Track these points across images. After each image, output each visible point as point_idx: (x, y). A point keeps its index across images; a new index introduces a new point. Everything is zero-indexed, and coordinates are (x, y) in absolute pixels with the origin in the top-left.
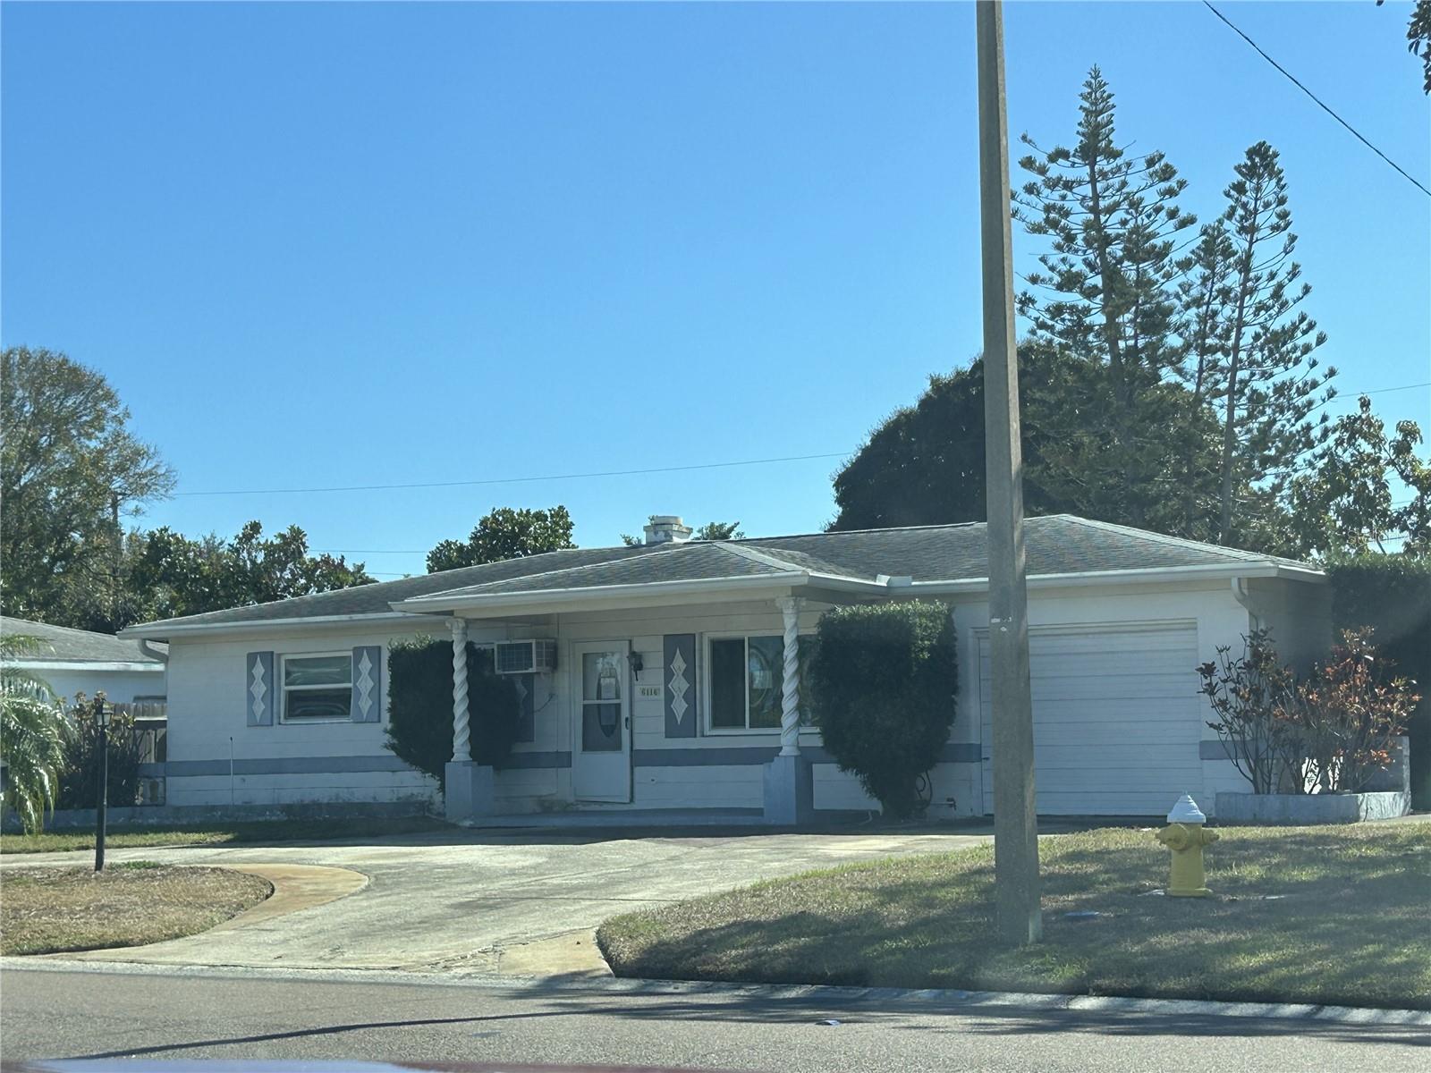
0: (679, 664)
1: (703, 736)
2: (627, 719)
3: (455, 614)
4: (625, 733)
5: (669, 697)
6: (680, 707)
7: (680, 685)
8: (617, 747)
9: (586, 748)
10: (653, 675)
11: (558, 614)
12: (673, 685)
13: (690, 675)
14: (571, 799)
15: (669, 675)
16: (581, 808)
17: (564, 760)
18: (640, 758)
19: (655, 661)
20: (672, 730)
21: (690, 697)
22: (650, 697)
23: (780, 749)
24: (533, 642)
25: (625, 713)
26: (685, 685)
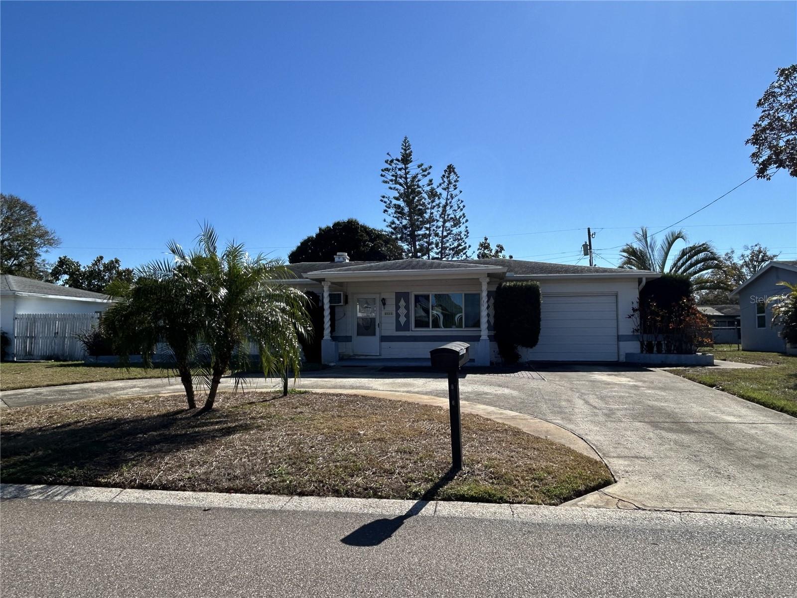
0: (402, 303)
1: (412, 331)
2: (378, 324)
3: (326, 280)
4: (377, 329)
5: (398, 316)
6: (403, 320)
7: (402, 311)
8: (374, 334)
9: (358, 334)
10: (391, 307)
11: (347, 282)
12: (400, 311)
13: (407, 307)
14: (351, 354)
15: (398, 307)
16: (357, 357)
17: (348, 339)
18: (384, 339)
19: (391, 301)
20: (399, 327)
21: (407, 316)
22: (389, 316)
23: (480, 336)
24: (342, 293)
25: (377, 322)
26: (405, 312)
